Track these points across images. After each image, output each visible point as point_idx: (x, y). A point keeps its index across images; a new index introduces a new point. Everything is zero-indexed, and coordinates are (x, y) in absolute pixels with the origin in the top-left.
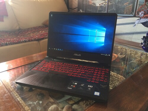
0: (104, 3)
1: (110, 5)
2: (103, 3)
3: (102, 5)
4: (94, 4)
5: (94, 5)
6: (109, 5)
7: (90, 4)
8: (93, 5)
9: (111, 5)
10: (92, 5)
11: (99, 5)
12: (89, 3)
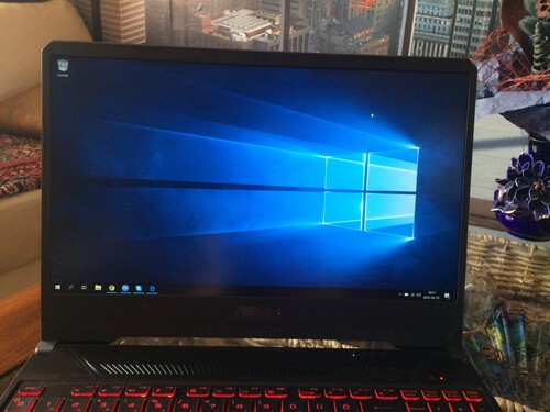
0: (270, 31)
1: (295, 39)
2: (263, 30)
3: (262, 39)
4: (224, 31)
5: (224, 34)
6: (291, 37)
7: (205, 31)
8: (221, 36)
9: (301, 37)
10: (215, 34)
11: (248, 35)
12: (200, 26)
